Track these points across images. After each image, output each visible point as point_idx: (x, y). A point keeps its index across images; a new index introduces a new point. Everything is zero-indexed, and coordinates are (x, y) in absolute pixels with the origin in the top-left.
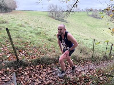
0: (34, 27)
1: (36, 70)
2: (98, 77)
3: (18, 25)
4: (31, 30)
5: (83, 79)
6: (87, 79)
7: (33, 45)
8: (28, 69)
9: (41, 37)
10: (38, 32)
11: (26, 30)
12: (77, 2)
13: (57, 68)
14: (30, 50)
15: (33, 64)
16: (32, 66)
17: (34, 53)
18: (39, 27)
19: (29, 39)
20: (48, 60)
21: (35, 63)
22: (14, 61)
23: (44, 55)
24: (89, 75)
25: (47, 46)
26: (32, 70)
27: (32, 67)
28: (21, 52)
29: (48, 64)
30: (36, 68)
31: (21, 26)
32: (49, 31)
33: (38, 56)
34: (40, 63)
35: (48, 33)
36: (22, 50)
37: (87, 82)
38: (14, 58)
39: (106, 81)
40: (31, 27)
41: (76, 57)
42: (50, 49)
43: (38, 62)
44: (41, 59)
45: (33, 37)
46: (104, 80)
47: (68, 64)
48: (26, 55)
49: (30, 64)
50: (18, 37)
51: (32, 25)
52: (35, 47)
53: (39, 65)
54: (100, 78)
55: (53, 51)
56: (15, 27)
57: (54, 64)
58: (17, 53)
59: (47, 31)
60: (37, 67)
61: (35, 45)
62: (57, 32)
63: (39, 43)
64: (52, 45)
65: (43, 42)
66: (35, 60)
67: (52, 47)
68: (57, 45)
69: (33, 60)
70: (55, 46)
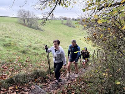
1: (9, 93)
2: (80, 86)
5: (66, 91)
6: (70, 90)
7: (1, 61)
9: (10, 50)
10: (6, 43)
12: (52, 11)
13: (36, 86)
15: (4, 87)
16: (2, 89)
17: (4, 72)
18: (7, 37)
21: (6, 84)
23: (18, 72)
24: (72, 86)
25: (21, 60)
27: (3, 91)
29: (25, 83)
30: (9, 91)
32: (21, 41)
33: (10, 75)
34: (13, 83)
35: (20, 43)
37: (70, 93)
39: (87, 88)
42: (25, 64)
43: (11, 82)
44: (14, 78)
46: (85, 87)
47: (48, 78)
52: (4, 64)
53: (12, 86)
54: (81, 86)
55: (30, 65)
57: (32, 81)
59: (19, 41)
60: (11, 90)
61: (4, 61)
62: (32, 42)
63: (10, 57)
64: (28, 58)
65: (15, 56)
66: (6, 80)
67: (27, 60)
68: (34, 58)
69: (4, 81)
70: (31, 59)
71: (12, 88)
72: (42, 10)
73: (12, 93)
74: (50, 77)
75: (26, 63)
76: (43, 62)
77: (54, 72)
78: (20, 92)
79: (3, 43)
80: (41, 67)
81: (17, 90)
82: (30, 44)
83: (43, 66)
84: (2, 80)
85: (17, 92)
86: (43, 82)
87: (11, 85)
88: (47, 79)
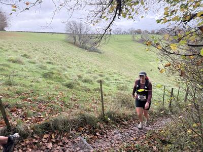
0: (41, 64)
1: (43, 142)
2: (150, 147)
3: (9, 60)
4: (34, 68)
6: (132, 151)
7: (38, 98)
8: (27, 142)
9: (51, 81)
10: (47, 72)
11: (24, 69)
12: (110, 25)
13: (80, 137)
14: (32, 108)
15: (37, 133)
16: (35, 136)
17: (39, 113)
18: (49, 63)
19: (31, 86)
20: (65, 123)
21: (40, 130)
22: (2, 131)
23: (57, 115)
24: (135, 145)
25: (65, 97)
26: (35, 143)
27: (36, 139)
28: (14, 111)
29: (65, 131)
30: (43, 140)
31: (14, 62)
32: (68, 69)
33: (46, 117)
34: (50, 129)
35: (66, 73)
36: (18, 108)
38: (1, 123)
40: (34, 63)
41: (114, 114)
42: (69, 104)
43: (47, 128)
44: (51, 123)
45: (38, 82)
46: (159, 150)
47: (100, 128)
48: (25, 117)
49: (33, 134)
50: (10, 84)
51: (35, 59)
52: (41, 101)
53: (48, 133)
54: (152, 148)
55: (75, 106)
56: (4, 65)
57: (76, 130)
58: (8, 114)
59: (64, 70)
60: (46, 139)
61: (42, 98)
62: (82, 71)
63: (50, 93)
64: (74, 96)
65: (57, 91)
66: (41, 124)
67: (73, 99)
68: (83, 95)
69: (38, 126)
70: (78, 97)
71: (48, 136)
72: (94, 25)
73: (47, 142)
74: (102, 126)
75: (70, 102)
76: (96, 103)
77: (109, 119)
78: (57, 143)
79: (43, 72)
80: (92, 109)
81: (54, 140)
82: (80, 73)
83: (94, 108)
84: (36, 124)
85: (53, 143)
86: (91, 133)
87: (47, 131)
88: (97, 130)
